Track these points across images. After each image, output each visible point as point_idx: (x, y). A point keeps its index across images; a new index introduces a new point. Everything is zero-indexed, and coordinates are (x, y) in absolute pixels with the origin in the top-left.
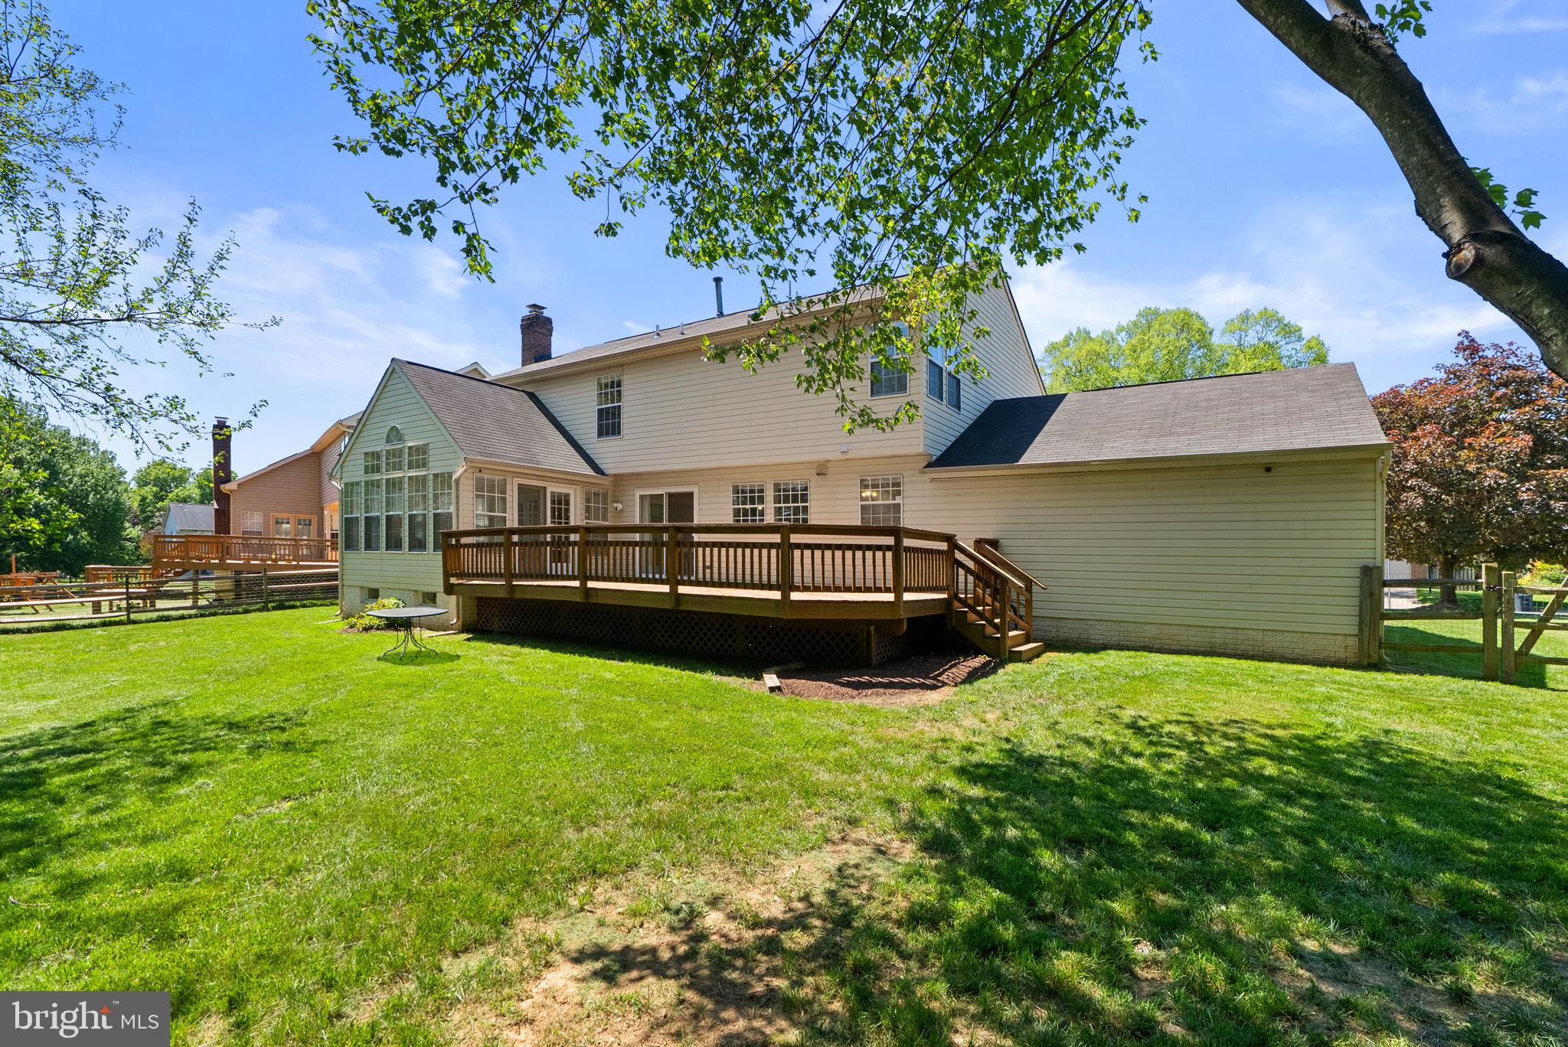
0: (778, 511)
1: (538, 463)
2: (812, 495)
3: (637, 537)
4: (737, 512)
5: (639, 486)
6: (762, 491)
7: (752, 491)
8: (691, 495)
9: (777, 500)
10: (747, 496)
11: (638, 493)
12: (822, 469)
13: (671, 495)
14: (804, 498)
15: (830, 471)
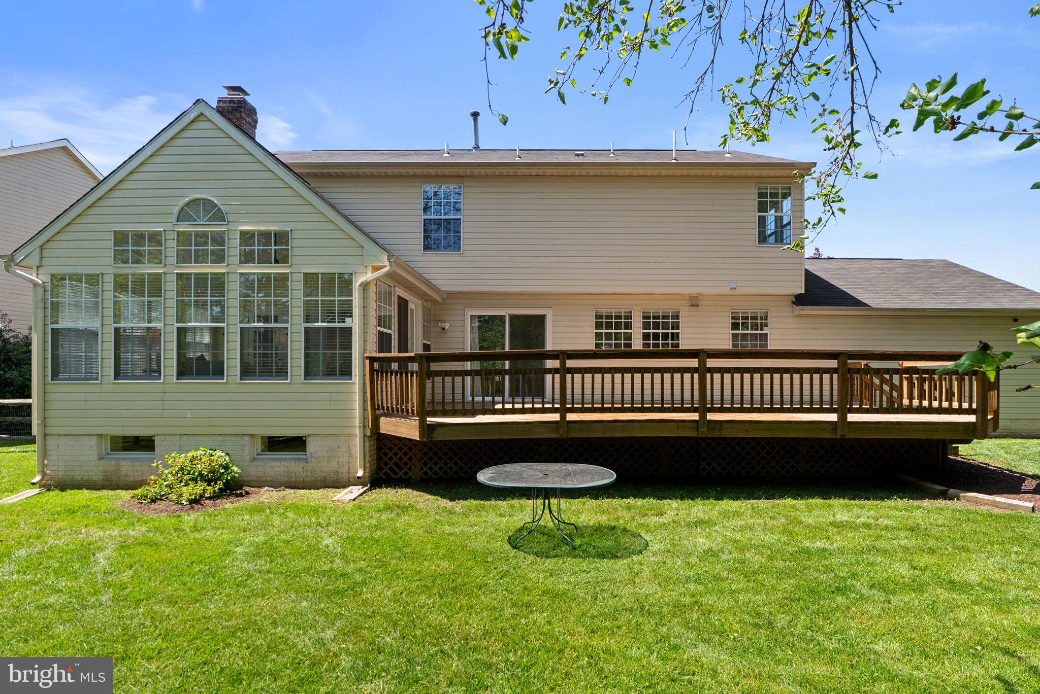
9: (646, 326)
12: (694, 302)
13: (513, 318)
14: (676, 326)
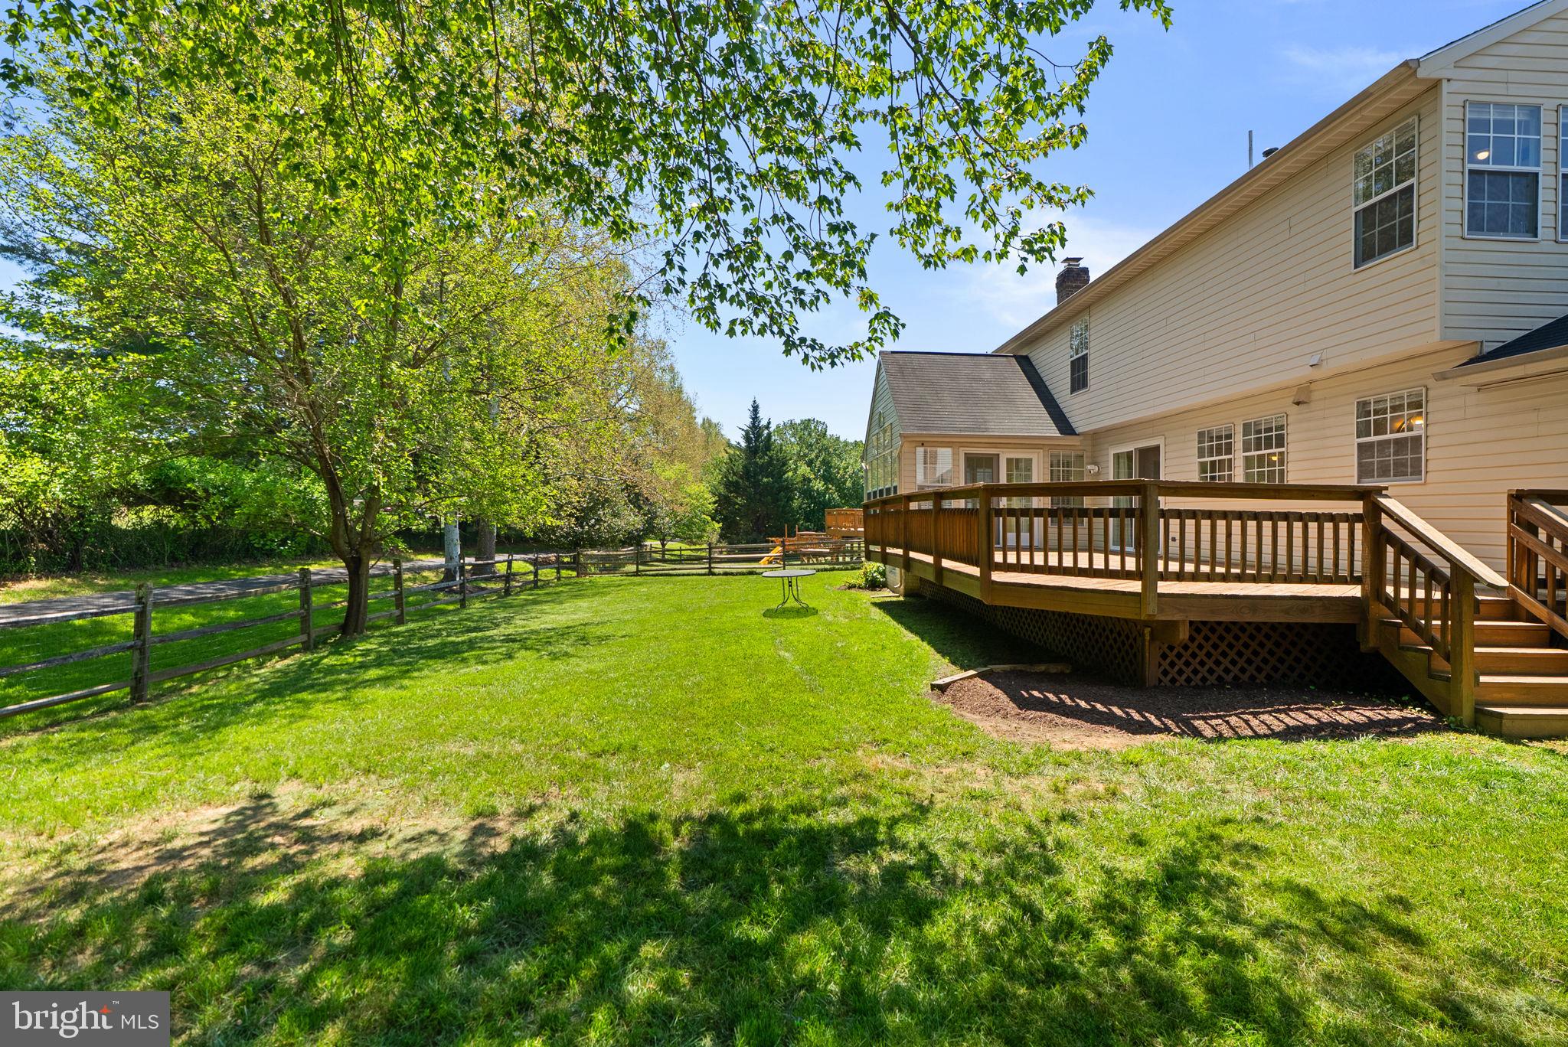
0: (1248, 462)
1: (987, 430)
2: (1292, 436)
3: (1110, 502)
4: (1203, 468)
5: (1113, 444)
6: (1229, 437)
7: (1219, 438)
8: (1157, 448)
10: (1216, 443)
11: (1112, 451)
15: (1315, 396)
